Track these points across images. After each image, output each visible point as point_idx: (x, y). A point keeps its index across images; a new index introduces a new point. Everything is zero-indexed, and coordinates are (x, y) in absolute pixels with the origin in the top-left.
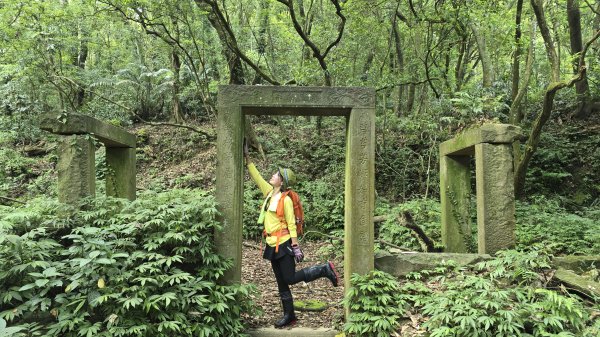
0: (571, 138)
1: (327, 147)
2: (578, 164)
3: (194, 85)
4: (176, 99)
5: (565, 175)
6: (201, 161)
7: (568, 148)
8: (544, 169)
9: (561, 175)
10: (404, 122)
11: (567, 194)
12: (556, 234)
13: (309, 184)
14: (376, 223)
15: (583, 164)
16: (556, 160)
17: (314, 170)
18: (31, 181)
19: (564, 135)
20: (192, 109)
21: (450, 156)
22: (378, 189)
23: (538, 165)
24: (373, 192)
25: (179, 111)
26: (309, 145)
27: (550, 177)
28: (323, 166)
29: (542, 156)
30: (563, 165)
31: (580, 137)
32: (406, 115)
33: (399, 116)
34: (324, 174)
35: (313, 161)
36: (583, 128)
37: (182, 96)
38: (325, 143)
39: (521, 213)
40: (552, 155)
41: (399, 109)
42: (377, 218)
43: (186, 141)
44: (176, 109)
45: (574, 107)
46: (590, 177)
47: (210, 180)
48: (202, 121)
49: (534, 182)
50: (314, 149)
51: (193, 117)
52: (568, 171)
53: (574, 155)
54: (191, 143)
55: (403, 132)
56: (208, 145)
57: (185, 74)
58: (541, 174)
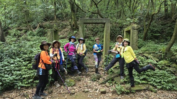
0: (162, 25)
1: (97, 28)
2: (163, 32)
3: (60, 10)
4: (55, 14)
5: (159, 35)
6: (64, 32)
7: (161, 27)
8: (154, 33)
9: (158, 35)
10: (118, 21)
11: (159, 40)
12: (152, 49)
13: (93, 38)
14: (110, 47)
15: (164, 32)
16: (157, 31)
17: (94, 34)
18: (20, 37)
19: (160, 24)
20: (60, 17)
21: (126, 31)
22: (111, 39)
23: (152, 32)
24: (110, 40)
25: (56, 18)
26: (92, 27)
27: (155, 35)
28: (96, 33)
29: (154, 30)
30: (159, 32)
31: (165, 24)
32: (119, 18)
33: (117, 19)
34: (97, 35)
35: (94, 32)
36: (165, 22)
37: (57, 13)
38: (97, 27)
39: (145, 44)
40: (156, 29)
41: (117, 17)
42: (110, 46)
43: (59, 26)
44: (55, 17)
45: (164, 16)
46: (165, 35)
47: (66, 37)
48: (63, 20)
49: (151, 37)
50: (94, 29)
51: (60, 19)
52: (160, 33)
53: (162, 29)
54: (60, 27)
55: (118, 23)
56: (65, 27)
57: (57, 7)
58: (153, 35)
